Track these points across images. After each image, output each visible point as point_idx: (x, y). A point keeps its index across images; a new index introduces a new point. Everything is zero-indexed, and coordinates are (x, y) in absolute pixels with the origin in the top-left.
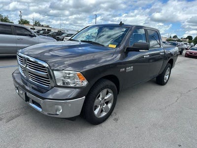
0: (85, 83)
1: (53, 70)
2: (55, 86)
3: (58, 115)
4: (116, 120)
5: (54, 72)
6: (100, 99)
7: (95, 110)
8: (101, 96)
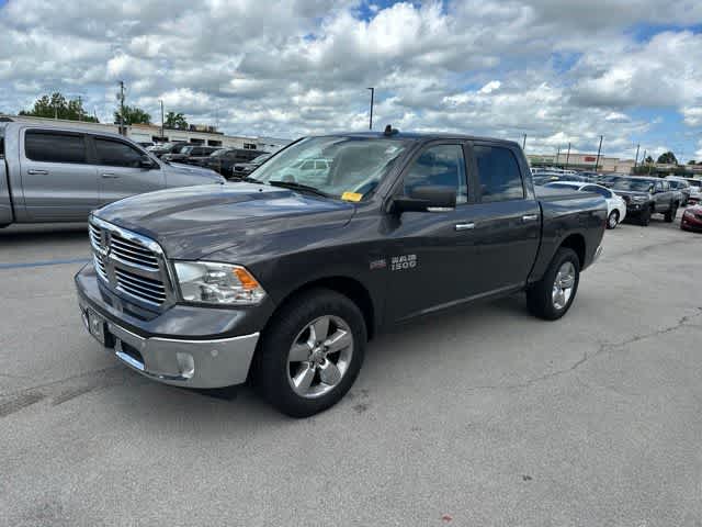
0: (259, 295)
1: (173, 261)
2: (177, 304)
3: (186, 379)
4: (361, 408)
5: (177, 265)
6: (311, 344)
7: (294, 374)
8: (313, 336)
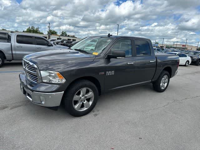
0: (64, 81)
1: (40, 70)
2: (41, 82)
4: (96, 115)
5: (41, 72)
6: (81, 96)
7: (75, 104)
8: (82, 93)
